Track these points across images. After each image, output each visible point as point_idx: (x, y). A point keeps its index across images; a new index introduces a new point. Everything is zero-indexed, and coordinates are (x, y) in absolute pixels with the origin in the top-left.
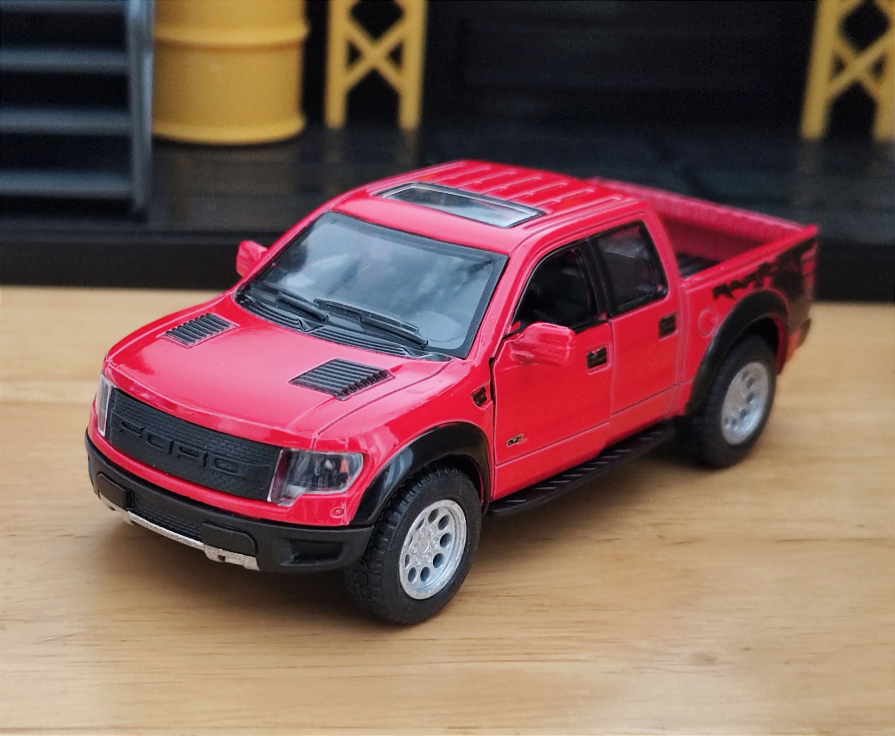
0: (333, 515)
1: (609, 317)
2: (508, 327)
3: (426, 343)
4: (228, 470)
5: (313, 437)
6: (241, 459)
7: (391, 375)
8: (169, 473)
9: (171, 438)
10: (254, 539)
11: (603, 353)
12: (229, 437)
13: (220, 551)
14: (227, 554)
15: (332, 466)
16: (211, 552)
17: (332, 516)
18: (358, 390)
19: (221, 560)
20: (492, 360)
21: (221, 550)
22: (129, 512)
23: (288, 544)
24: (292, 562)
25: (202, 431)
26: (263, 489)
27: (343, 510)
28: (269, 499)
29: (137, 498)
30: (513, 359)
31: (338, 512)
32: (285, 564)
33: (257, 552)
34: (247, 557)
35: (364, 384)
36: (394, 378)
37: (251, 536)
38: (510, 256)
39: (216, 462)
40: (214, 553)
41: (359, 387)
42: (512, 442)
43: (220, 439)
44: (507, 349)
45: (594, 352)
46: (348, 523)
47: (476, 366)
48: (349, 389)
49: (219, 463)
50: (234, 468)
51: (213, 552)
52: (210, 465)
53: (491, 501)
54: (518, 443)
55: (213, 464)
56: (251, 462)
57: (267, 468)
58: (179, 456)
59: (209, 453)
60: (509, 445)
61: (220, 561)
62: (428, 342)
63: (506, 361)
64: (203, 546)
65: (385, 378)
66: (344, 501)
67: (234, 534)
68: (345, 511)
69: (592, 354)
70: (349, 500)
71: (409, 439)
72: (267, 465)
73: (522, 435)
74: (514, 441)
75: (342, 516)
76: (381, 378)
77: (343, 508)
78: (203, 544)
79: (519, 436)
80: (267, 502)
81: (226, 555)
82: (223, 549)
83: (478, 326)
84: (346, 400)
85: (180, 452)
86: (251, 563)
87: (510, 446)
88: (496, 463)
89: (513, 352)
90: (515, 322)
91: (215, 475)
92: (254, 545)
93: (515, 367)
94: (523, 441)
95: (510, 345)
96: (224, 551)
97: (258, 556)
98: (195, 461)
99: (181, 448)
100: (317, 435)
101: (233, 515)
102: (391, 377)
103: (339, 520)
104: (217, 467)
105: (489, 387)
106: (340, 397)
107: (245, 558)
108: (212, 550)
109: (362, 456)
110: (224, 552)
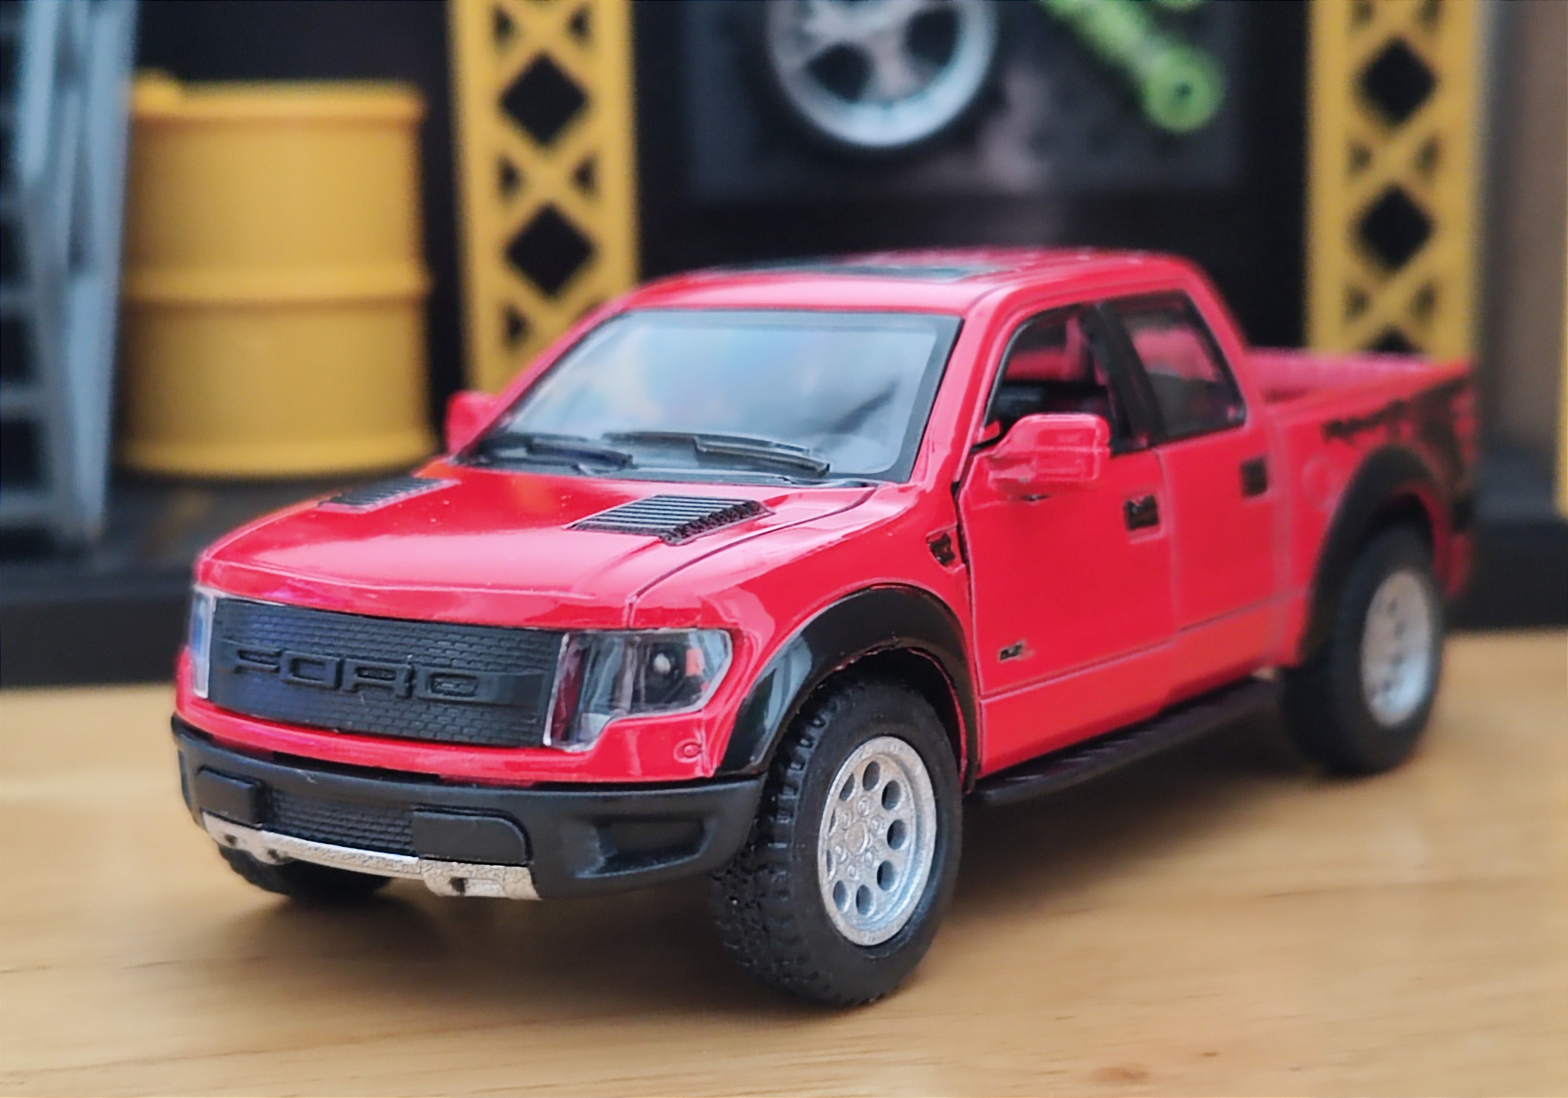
0: (680, 757)
1: (1152, 445)
2: (979, 432)
3: (825, 467)
4: (459, 694)
5: (627, 602)
6: (483, 668)
7: (767, 511)
8: (339, 729)
9: (339, 655)
10: (523, 829)
11: (1150, 506)
12: (456, 628)
13: (453, 866)
14: (468, 871)
15: (670, 662)
16: (436, 873)
17: (676, 757)
18: (705, 530)
19: (458, 890)
20: (955, 487)
21: (455, 864)
22: (264, 833)
23: (593, 831)
24: (602, 868)
25: (402, 628)
26: (534, 721)
27: (700, 746)
28: (547, 741)
29: (278, 800)
30: (993, 486)
31: (689, 751)
32: (587, 874)
33: (530, 854)
34: (508, 868)
35: (718, 520)
36: (773, 514)
37: (515, 821)
38: (964, 317)
39: (433, 683)
40: (441, 874)
41: (707, 524)
42: (1005, 654)
43: (439, 636)
44: (980, 471)
45: (1134, 501)
46: (711, 773)
47: (928, 491)
48: (689, 528)
49: (440, 684)
50: (471, 689)
51: (439, 871)
52: (422, 691)
53: (979, 777)
54: (1017, 658)
55: (426, 688)
56: (504, 670)
57: (540, 676)
58: (357, 687)
59: (417, 667)
60: (1002, 658)
61: (455, 893)
62: (828, 466)
63: (980, 492)
64: (417, 864)
65: (756, 514)
66: (699, 727)
67: (478, 822)
68: (704, 748)
69: (1131, 505)
70: (710, 724)
71: (815, 605)
72: (539, 672)
73: (1022, 642)
74: (1010, 652)
75: (699, 757)
76: (747, 513)
77: (699, 741)
78: (416, 859)
79: (1018, 644)
80: (543, 746)
81: (466, 875)
82: (459, 862)
83: (921, 430)
84: (684, 544)
85: (356, 678)
86: (520, 880)
87: (1003, 661)
88: (982, 693)
89: (992, 475)
90: (989, 423)
91: (433, 709)
92: (521, 837)
93: (998, 503)
94: (1027, 654)
95: (986, 462)
96: (462, 864)
97: (532, 863)
98: (389, 689)
99: (359, 671)
100: (635, 598)
101: (475, 786)
102: (766, 514)
103: (691, 768)
104: (434, 691)
105: (956, 535)
106: (673, 539)
107: (506, 873)
108: (437, 868)
109: (728, 635)
110: (462, 867)
